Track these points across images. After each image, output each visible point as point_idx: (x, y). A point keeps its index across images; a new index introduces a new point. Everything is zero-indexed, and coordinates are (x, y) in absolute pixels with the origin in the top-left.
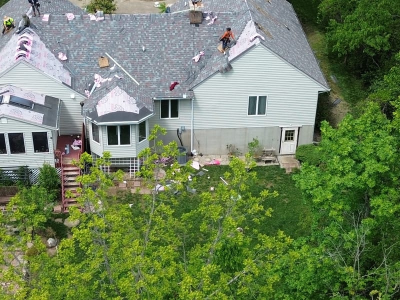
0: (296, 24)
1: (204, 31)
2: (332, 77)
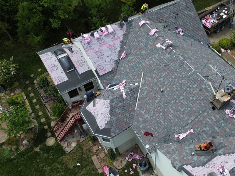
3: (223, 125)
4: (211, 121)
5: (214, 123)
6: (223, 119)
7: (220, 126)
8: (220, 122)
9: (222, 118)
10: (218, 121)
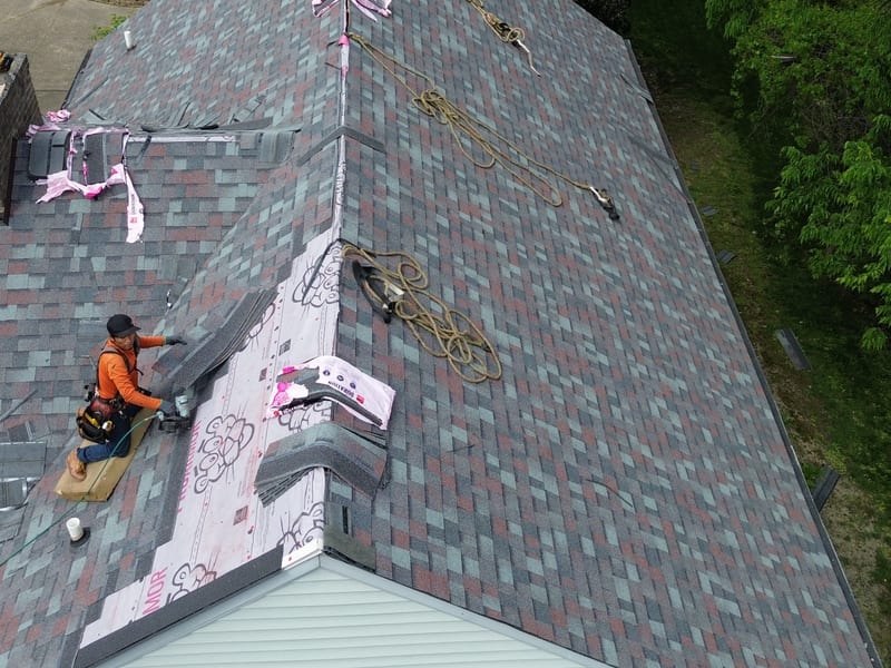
0: (653, 154)
1: (18, 281)
2: (784, 342)
3: (99, 264)
4: (19, 306)
5: (49, 297)
6: (76, 239)
7: (87, 283)
8: (75, 266)
9: (63, 237)
10: (56, 271)
